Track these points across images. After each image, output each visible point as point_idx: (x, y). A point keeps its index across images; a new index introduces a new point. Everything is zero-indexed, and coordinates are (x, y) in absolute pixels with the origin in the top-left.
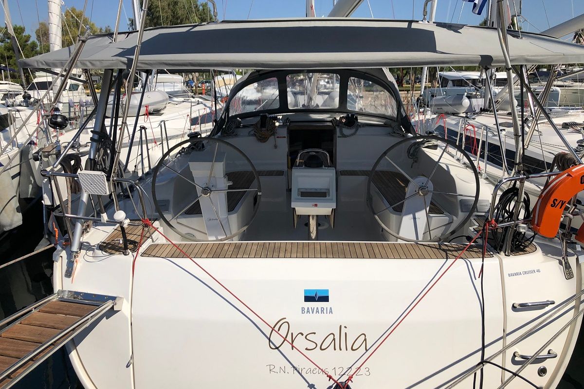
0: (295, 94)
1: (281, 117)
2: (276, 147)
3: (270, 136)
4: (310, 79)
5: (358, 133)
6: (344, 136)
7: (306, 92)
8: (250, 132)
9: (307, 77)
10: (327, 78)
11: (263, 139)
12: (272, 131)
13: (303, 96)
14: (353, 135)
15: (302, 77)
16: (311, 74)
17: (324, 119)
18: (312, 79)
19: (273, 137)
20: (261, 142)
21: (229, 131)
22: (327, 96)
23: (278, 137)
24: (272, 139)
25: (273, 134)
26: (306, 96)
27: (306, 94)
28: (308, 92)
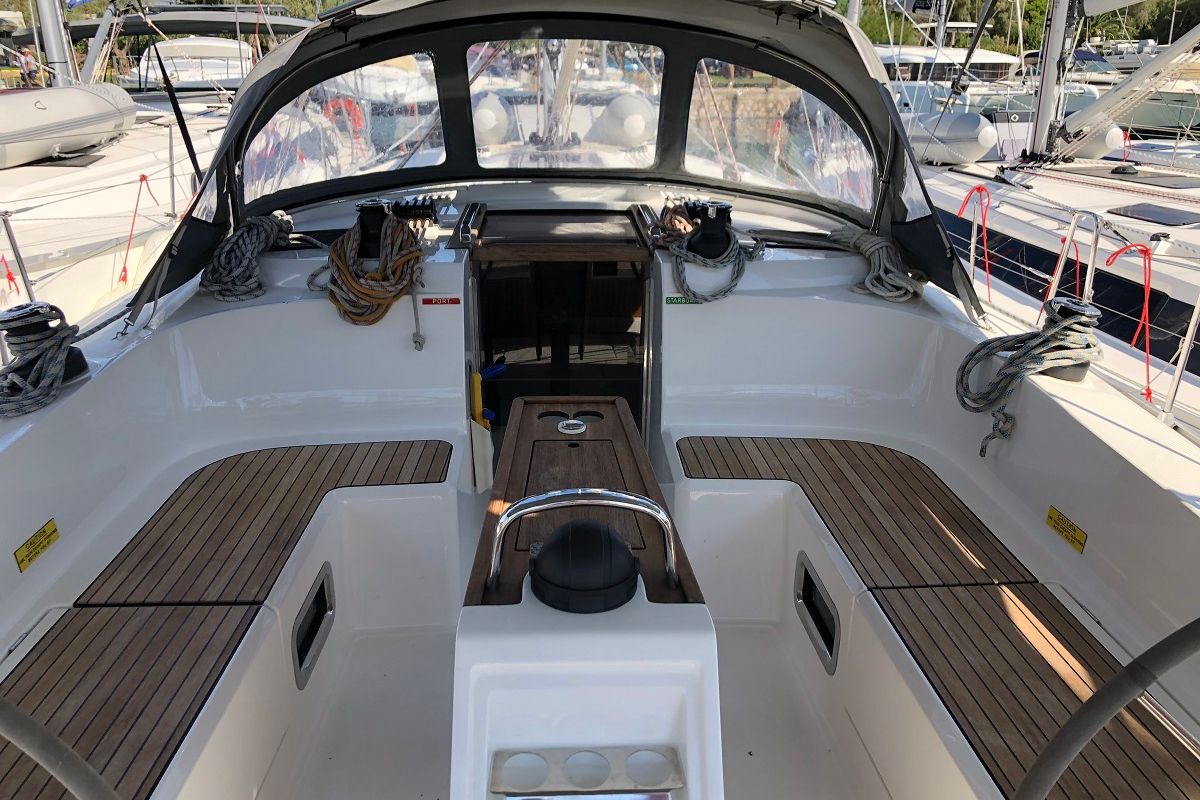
0: (510, 100)
1: (453, 195)
2: (419, 342)
3: (397, 297)
4: (553, 57)
5: (743, 284)
6: (689, 297)
7: (542, 97)
8: (314, 276)
9: (542, 50)
10: (587, 53)
11: (362, 311)
12: (401, 279)
13: (533, 108)
14: (725, 292)
15: (533, 50)
16: (556, 42)
17: (604, 204)
18: (560, 57)
19: (406, 300)
20: (355, 322)
21: (230, 271)
22: (599, 110)
23: (427, 302)
24: (402, 308)
25: (410, 289)
26: (541, 107)
27: (542, 102)
28: (548, 97)
